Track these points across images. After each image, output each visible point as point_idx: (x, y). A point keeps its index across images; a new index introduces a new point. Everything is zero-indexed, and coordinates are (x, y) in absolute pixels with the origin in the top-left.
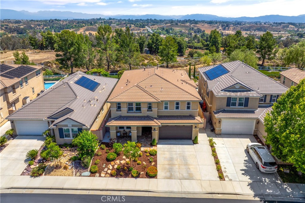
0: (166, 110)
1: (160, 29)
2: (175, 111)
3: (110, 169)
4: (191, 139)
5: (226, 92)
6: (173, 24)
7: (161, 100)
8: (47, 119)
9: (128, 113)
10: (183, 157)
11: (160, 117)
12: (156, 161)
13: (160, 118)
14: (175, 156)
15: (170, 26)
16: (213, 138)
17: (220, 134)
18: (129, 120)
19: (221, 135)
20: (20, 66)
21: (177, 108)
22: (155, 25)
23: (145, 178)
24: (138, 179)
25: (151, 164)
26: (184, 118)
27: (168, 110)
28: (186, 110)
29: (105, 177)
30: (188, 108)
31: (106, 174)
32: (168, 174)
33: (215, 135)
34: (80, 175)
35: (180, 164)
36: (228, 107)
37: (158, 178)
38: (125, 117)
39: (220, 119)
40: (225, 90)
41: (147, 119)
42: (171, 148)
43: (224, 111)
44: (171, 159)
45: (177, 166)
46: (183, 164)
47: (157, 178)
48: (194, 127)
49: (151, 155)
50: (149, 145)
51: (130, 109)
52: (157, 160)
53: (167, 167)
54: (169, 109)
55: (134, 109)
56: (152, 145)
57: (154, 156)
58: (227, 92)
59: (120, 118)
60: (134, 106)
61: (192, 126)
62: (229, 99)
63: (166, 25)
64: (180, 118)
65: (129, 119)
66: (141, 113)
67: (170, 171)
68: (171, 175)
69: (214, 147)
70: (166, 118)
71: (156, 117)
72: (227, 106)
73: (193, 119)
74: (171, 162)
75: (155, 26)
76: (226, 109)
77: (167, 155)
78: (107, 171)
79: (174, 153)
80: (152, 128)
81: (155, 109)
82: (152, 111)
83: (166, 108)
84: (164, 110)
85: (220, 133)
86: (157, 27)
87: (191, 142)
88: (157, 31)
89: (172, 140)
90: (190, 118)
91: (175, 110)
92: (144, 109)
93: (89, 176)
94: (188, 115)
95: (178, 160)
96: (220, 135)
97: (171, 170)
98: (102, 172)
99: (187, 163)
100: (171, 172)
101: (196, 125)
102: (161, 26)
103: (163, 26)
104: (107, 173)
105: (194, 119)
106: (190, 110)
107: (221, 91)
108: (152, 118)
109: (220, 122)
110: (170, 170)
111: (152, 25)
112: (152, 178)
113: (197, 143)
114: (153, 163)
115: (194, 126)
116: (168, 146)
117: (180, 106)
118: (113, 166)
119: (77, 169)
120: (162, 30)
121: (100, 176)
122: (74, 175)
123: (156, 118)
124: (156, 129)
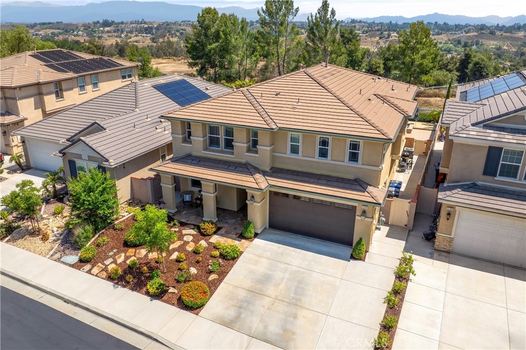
0: (294, 156)
1: (451, 43)
2: (318, 162)
3: (116, 264)
4: (349, 243)
5: (488, 131)
6: (483, 33)
7: (279, 125)
8: (66, 141)
9: (206, 149)
10: (300, 282)
11: (276, 172)
12: (223, 274)
13: (275, 174)
14: (278, 275)
15: (476, 36)
16: (414, 257)
17: (448, 252)
18: (200, 166)
19: (449, 255)
20: (95, 57)
21: (323, 154)
22: (441, 34)
23: (173, 304)
24: (157, 302)
25: (208, 278)
26: (336, 184)
27: (300, 156)
28: (347, 163)
29: (96, 276)
30: (354, 157)
31: (103, 270)
32: (231, 313)
33: (430, 251)
34: (58, 260)
35: (280, 298)
36: (489, 178)
37: (200, 314)
38: (197, 157)
39: (452, 207)
40: (487, 124)
41: (241, 169)
42: (282, 254)
43: (473, 187)
44: (266, 279)
45: (266, 301)
46: (286, 300)
47: (197, 314)
48: (358, 212)
49: (222, 256)
50: (236, 234)
51: (214, 142)
52: (228, 273)
53: (242, 294)
54: (300, 153)
55: (222, 143)
56: (241, 236)
57: (229, 260)
58: (492, 131)
59: (188, 159)
60: (222, 136)
61: (354, 208)
62: (494, 153)
63: (467, 35)
64: (324, 182)
65: (203, 163)
66: (232, 153)
67: (240, 307)
68: (238, 317)
69: (407, 281)
70: (290, 176)
71: (268, 169)
72: (485, 173)
73: (361, 188)
74: (258, 286)
75: (441, 36)
76: (480, 183)
77: (262, 267)
78: (108, 265)
79: (283, 266)
80: (246, 193)
81: (264, 149)
82: (256, 152)
83: (295, 150)
84: (289, 154)
85: (448, 249)
86: (446, 39)
87: (348, 251)
88: (442, 47)
89: (300, 237)
90: (353, 187)
91: (317, 159)
92: (240, 144)
93: (70, 266)
94: (352, 177)
95: (282, 286)
96: (446, 254)
97: (245, 305)
98: (100, 264)
99: (300, 300)
100: (242, 310)
101: (364, 208)
102: (454, 37)
103: (458, 36)
104: (105, 269)
105: (364, 189)
106: (359, 165)
107: (473, 125)
108: (252, 170)
109: (449, 214)
110: (243, 306)
111: (436, 34)
112: (187, 310)
113: (362, 259)
114: (213, 277)
115: (360, 208)
116: (279, 247)
117: (329, 148)
118: (127, 258)
119: (63, 245)
120: (455, 46)
121: (89, 272)
122: (49, 256)
123: (265, 172)
124: (257, 198)
